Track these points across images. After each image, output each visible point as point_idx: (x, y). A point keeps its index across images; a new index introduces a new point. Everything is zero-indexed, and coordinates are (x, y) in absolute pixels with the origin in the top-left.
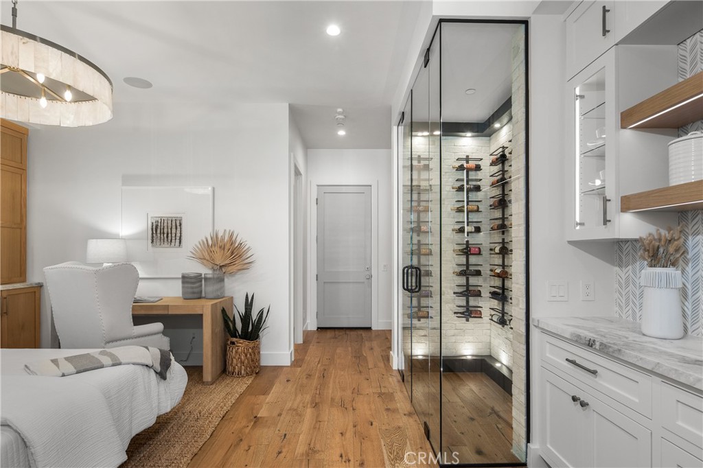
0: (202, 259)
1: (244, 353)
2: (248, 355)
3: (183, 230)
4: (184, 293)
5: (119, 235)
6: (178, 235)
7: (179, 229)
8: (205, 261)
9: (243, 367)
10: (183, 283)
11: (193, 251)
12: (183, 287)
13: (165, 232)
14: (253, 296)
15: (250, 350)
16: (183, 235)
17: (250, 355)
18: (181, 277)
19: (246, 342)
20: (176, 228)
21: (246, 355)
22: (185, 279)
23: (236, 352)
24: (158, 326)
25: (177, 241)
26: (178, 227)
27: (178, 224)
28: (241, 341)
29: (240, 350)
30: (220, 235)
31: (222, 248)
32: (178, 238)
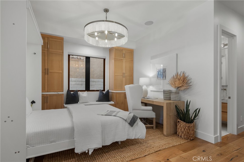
0: (171, 84)
1: (183, 128)
2: (186, 130)
3: (166, 73)
4: (164, 97)
5: (149, 76)
6: (165, 75)
7: (165, 73)
8: (172, 85)
9: (183, 134)
10: (164, 93)
11: (169, 81)
12: (164, 95)
13: (161, 74)
14: (190, 102)
15: (187, 128)
16: (166, 75)
17: (187, 130)
18: (163, 91)
19: (185, 123)
20: (164, 73)
21: (185, 129)
22: (165, 92)
23: (180, 126)
24: (150, 108)
25: (165, 77)
26: (165, 72)
27: (165, 71)
28: (182, 122)
29: (181, 126)
30: (179, 74)
31: (179, 80)
32: (165, 76)
